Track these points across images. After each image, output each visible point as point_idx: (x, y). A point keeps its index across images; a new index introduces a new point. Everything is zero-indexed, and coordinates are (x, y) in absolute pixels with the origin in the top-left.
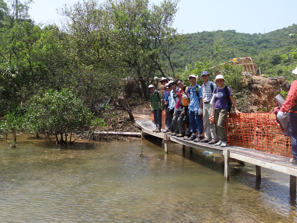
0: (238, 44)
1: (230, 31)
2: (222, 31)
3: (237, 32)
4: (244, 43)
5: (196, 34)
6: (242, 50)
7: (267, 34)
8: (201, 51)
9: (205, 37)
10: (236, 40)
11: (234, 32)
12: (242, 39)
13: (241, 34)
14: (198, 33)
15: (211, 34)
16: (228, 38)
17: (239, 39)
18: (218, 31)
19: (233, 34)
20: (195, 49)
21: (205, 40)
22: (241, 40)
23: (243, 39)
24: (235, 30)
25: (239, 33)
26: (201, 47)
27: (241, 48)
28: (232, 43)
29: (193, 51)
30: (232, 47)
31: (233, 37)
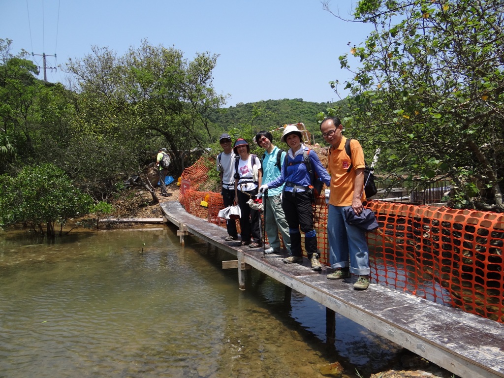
0: (305, 113)
1: (298, 100)
2: (288, 100)
3: (304, 100)
4: (311, 112)
5: (260, 102)
7: (336, 103)
8: (266, 121)
9: (271, 107)
10: (303, 110)
11: (301, 100)
12: (309, 108)
13: (308, 103)
14: (263, 101)
15: (276, 103)
16: (294, 107)
17: (307, 109)
18: (284, 100)
19: (300, 103)
20: (259, 119)
21: (271, 109)
22: (309, 109)
23: (311, 109)
25: (306, 102)
26: (267, 117)
28: (299, 113)
29: (259, 121)
31: (301, 106)
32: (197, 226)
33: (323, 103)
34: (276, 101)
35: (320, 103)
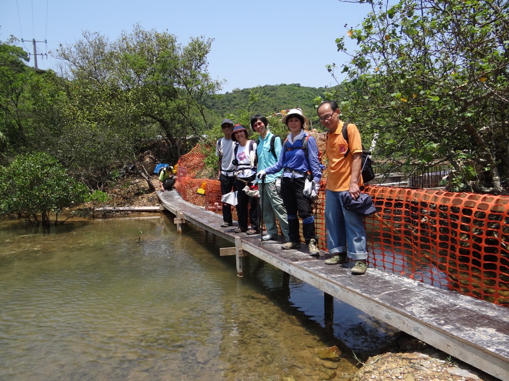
0: (303, 98)
1: (295, 85)
2: (285, 85)
3: (301, 86)
4: (309, 97)
5: (257, 88)
7: (334, 87)
8: (263, 107)
9: (268, 92)
10: (301, 95)
11: (298, 85)
12: (307, 93)
13: (306, 88)
15: (273, 88)
16: (292, 93)
17: (304, 94)
18: (281, 85)
19: (297, 88)
20: (256, 105)
21: (268, 94)
22: (307, 95)
23: (309, 94)
25: (303, 87)
26: (264, 102)
27: (306, 103)
28: (297, 98)
31: (298, 91)
32: (194, 214)
33: (321, 88)
34: (273, 86)
35: (317, 88)
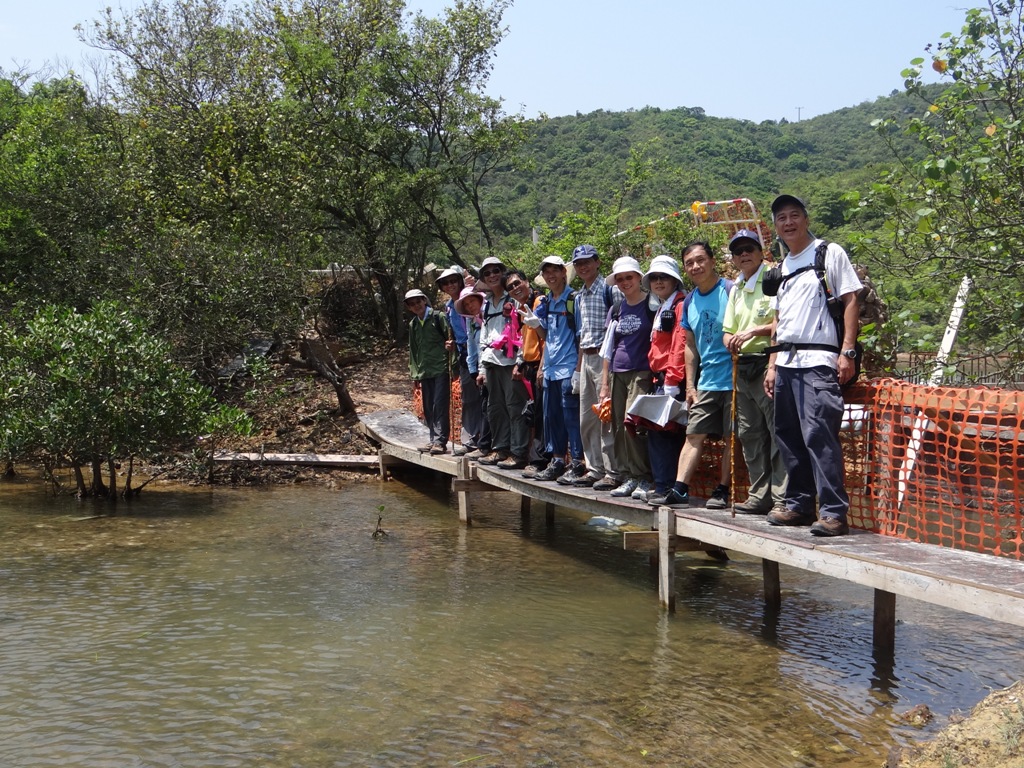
2: (657, 111)
3: (708, 114)
4: (731, 151)
6: (724, 175)
7: (809, 122)
9: (602, 132)
10: (705, 143)
11: (698, 114)
13: (721, 120)
14: (579, 115)
15: (621, 121)
16: (678, 135)
17: (716, 140)
19: (693, 121)
21: (603, 139)
22: (724, 142)
23: (730, 140)
24: (701, 109)
25: (714, 119)
26: (589, 164)
27: (722, 170)
28: (692, 153)
30: (692, 164)
31: (696, 132)
33: (770, 122)
34: (618, 115)
35: (758, 123)
